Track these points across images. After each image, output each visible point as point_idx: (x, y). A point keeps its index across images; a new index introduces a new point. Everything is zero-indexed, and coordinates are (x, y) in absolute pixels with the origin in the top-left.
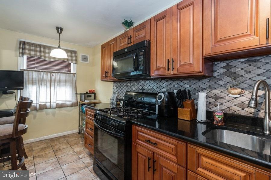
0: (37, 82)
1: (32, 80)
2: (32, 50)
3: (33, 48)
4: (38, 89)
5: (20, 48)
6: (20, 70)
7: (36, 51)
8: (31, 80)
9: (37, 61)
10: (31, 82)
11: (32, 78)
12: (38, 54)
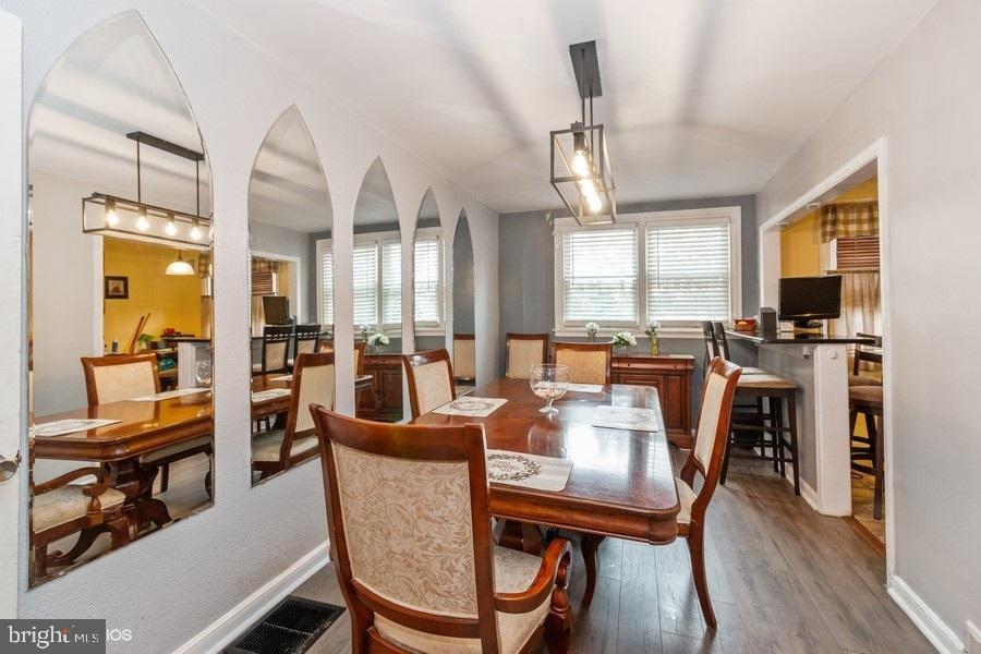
0: (866, 300)
1: (853, 296)
2: (852, 222)
3: (853, 216)
4: (868, 317)
5: (824, 224)
6: (826, 275)
7: (860, 221)
8: (850, 294)
9: (861, 245)
10: (851, 299)
11: (853, 291)
12: (866, 227)
